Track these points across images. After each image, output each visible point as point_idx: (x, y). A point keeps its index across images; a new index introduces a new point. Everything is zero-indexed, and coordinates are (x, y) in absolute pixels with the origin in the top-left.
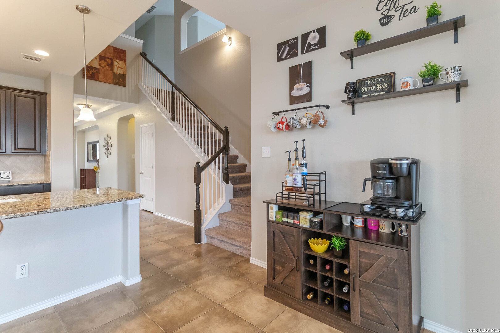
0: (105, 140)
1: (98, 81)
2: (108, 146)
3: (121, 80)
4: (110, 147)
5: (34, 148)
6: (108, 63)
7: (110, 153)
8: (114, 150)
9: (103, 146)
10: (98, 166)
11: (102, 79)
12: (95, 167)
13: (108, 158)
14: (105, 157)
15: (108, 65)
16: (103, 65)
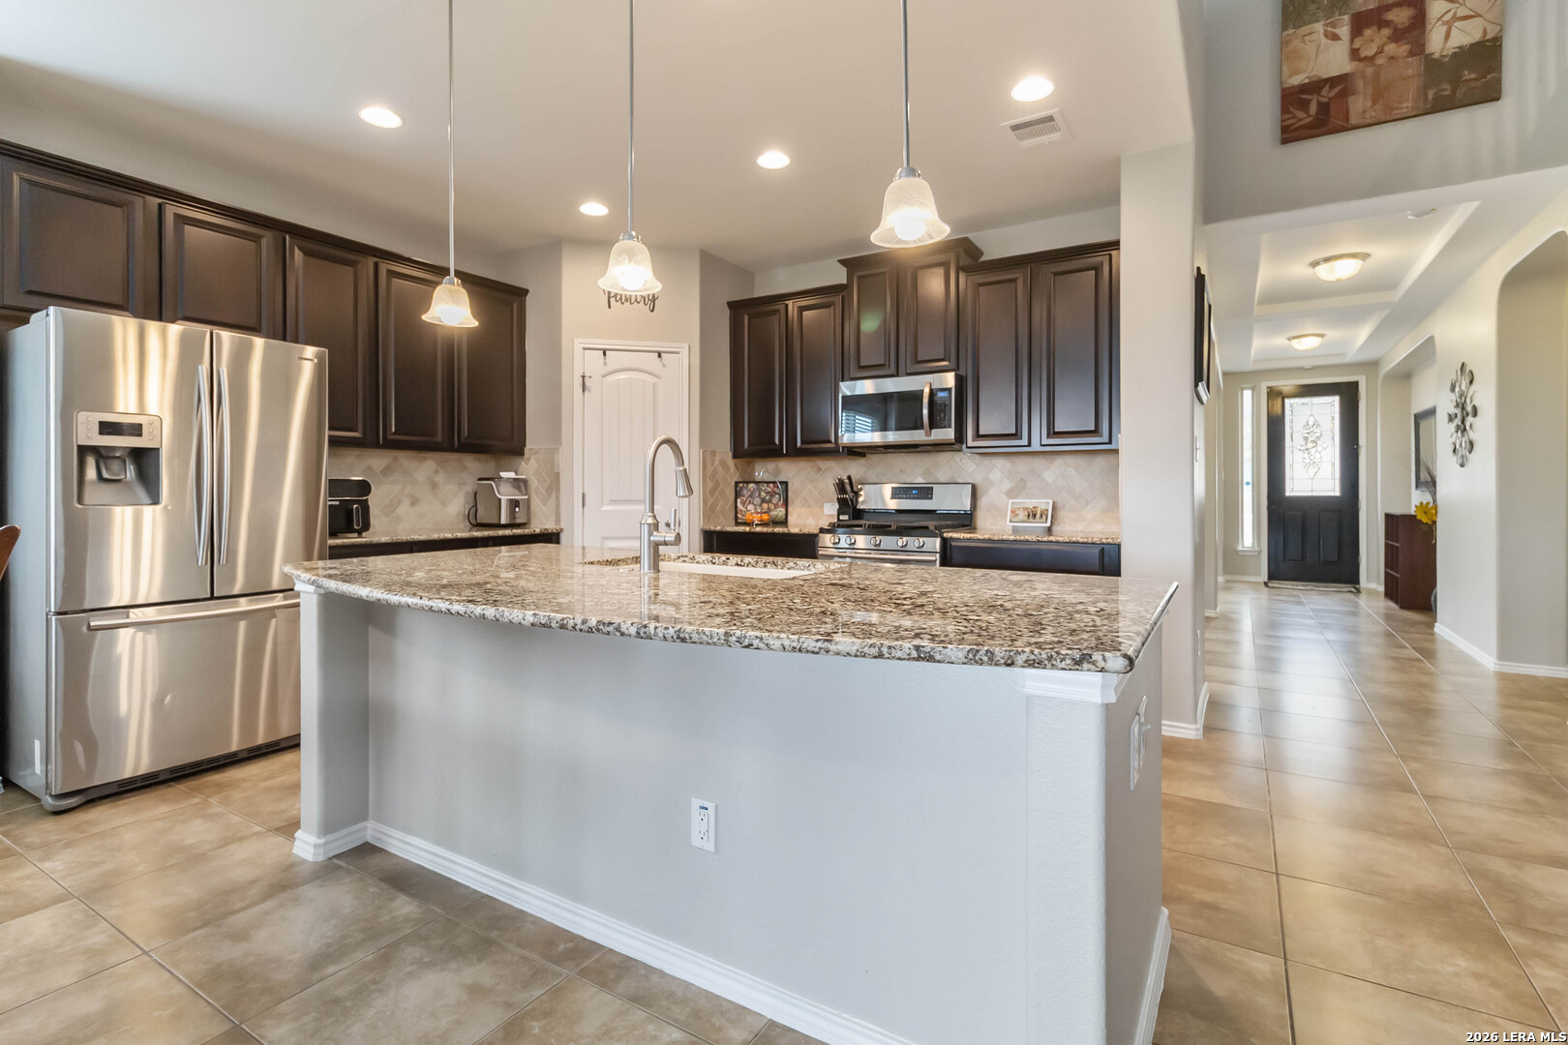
0: (1453, 389)
1: (1347, 129)
2: (1464, 414)
3: (1473, 76)
4: (1470, 419)
5: (1093, 429)
6: (1396, 29)
7: (1471, 444)
8: (1484, 428)
9: (1446, 419)
10: (1435, 501)
11: (1364, 111)
12: (1422, 507)
13: (1462, 465)
14: (1454, 460)
15: (1397, 37)
16: (1369, 51)
